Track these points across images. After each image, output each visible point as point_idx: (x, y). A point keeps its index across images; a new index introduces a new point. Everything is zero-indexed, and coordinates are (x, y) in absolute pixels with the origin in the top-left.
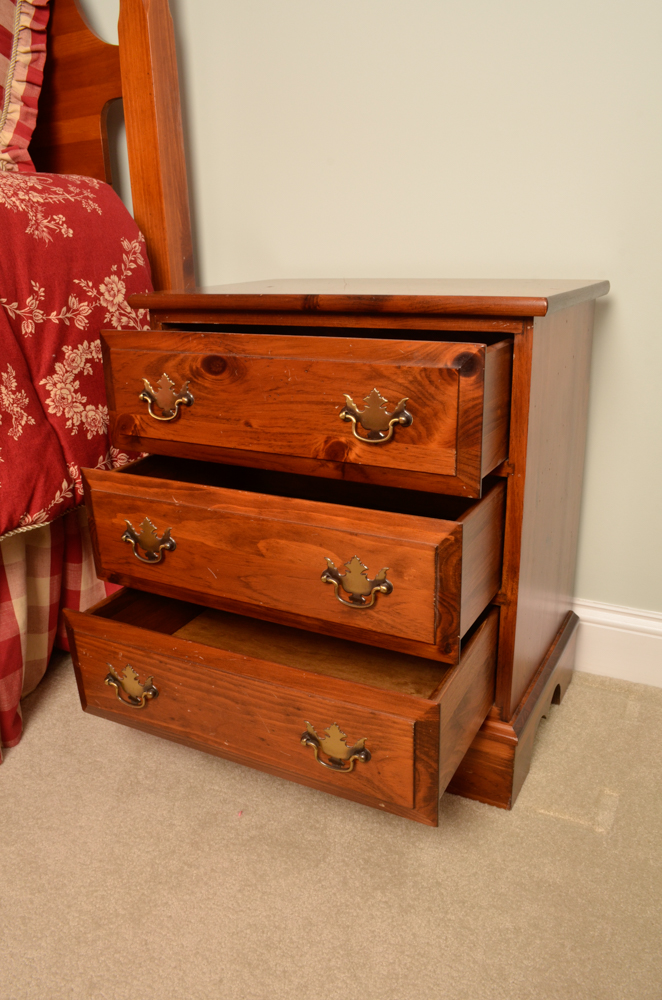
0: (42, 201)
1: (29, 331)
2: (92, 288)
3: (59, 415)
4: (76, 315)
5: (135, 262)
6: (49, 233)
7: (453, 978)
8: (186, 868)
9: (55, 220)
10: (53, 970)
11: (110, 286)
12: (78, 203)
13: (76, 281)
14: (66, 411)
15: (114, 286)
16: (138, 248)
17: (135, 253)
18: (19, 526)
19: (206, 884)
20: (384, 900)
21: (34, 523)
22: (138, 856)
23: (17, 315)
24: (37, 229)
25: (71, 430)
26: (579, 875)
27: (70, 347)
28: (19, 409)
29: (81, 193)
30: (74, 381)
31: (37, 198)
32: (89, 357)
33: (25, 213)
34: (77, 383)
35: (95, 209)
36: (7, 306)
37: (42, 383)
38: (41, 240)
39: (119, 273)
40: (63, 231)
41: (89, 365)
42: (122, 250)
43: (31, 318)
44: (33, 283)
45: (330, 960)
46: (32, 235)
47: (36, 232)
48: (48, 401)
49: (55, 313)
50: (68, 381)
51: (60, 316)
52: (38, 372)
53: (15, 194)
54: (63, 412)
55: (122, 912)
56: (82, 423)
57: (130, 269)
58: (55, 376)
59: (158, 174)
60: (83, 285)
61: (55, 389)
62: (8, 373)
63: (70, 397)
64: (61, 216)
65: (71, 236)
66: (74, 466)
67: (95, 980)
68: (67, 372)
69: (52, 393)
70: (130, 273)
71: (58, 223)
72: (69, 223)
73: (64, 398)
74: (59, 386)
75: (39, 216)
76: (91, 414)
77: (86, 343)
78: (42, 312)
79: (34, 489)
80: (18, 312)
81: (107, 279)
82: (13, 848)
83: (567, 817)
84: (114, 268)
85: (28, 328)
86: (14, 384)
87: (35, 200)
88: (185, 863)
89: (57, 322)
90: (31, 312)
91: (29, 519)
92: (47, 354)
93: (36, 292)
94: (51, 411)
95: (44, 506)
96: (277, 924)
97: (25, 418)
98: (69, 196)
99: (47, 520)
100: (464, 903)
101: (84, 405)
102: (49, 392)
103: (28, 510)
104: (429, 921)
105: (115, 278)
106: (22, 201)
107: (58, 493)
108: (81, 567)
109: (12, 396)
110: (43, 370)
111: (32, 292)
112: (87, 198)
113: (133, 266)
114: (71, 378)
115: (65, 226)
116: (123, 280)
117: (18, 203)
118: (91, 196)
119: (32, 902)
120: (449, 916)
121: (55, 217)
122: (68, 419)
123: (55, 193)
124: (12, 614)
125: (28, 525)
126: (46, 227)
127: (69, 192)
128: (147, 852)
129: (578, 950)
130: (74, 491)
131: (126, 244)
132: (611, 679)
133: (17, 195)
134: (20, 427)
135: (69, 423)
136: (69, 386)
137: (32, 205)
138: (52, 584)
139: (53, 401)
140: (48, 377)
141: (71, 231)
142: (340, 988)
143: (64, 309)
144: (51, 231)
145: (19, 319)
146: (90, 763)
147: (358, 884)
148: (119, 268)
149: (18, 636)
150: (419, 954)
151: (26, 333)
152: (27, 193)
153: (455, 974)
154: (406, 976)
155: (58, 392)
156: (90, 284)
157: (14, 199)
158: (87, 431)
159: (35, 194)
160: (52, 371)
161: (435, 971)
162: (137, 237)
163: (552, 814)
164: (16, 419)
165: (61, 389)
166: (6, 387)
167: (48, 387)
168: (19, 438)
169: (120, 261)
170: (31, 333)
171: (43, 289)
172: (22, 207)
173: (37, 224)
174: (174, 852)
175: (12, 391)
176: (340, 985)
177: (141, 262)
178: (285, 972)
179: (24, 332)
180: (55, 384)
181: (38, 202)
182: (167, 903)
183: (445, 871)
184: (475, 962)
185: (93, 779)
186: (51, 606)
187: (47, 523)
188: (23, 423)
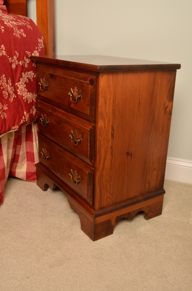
0: (16, 24)
1: (14, 67)
2: (30, 54)
3: (21, 95)
4: (25, 63)
5: (41, 46)
6: (19, 35)
7: (157, 259)
8: (70, 235)
9: (21, 31)
10: (38, 263)
11: (35, 54)
12: (26, 25)
13: (26, 52)
14: (23, 94)
15: (36, 54)
16: (42, 42)
17: (41, 43)
18: (10, 130)
19: (78, 239)
20: (132, 241)
21: (14, 129)
22: (54, 233)
23: (11, 62)
24: (16, 34)
25: (24, 100)
26: (187, 233)
27: (24, 73)
28: (12, 92)
29: (25, 22)
30: (24, 84)
31: (15, 23)
32: (28, 77)
33: (13, 28)
34: (25, 85)
35: (30, 28)
36: (9, 59)
37: (16, 84)
38: (18, 37)
39: (37, 50)
40: (23, 35)
41: (27, 79)
42: (38, 42)
43: (15, 63)
44: (16, 51)
45: (121, 256)
46: (15, 35)
47: (16, 35)
48: (18, 90)
49: (21, 62)
50: (23, 84)
51: (22, 63)
52: (16, 80)
53: (9, 22)
54: (22, 94)
55: (54, 247)
56: (27, 98)
57: (40, 49)
58: (20, 82)
59: (47, 17)
60: (28, 53)
61: (20, 87)
62: (9, 80)
63: (24, 89)
64: (22, 30)
65: (25, 37)
66: (25, 112)
67: (51, 265)
68: (23, 81)
69: (19, 88)
70: (40, 50)
71: (22, 32)
72: (25, 32)
73: (22, 90)
74: (21, 85)
75: (17, 29)
76: (29, 95)
77: (27, 72)
78: (17, 61)
79: (16, 118)
80: (11, 61)
81: (34, 51)
82: (12, 233)
83: (181, 219)
84: (36, 48)
85: (14, 66)
86: (11, 84)
87: (15, 24)
88: (70, 234)
89: (21, 65)
90: (15, 61)
91: (13, 128)
92: (18, 75)
93: (16, 55)
94: (19, 93)
95: (18, 124)
96: (103, 248)
97: (14, 95)
98: (23, 23)
99: (18, 129)
100: (156, 241)
101: (27, 92)
102: (18, 87)
103: (14, 125)
104: (147, 246)
105: (36, 51)
106: (11, 24)
107: (22, 120)
108: (21, 147)
109: (10, 88)
110: (17, 80)
111: (15, 55)
112: (27, 24)
113: (41, 48)
114: (24, 83)
115: (24, 33)
116: (39, 52)
117: (10, 25)
118: (29, 23)
119: (24, 247)
120: (152, 244)
121: (21, 30)
122: (23, 97)
123: (19, 22)
124: (3, 160)
125: (13, 130)
126: (19, 33)
127: (23, 22)
128: (57, 232)
129: (190, 251)
130: (25, 120)
131: (39, 40)
132: (187, 184)
133: (10, 22)
134: (12, 98)
135: (24, 98)
136: (23, 86)
137: (14, 26)
138: (12, 152)
139: (19, 90)
140: (18, 83)
141: (25, 35)
142: (125, 263)
143: (23, 61)
144: (20, 35)
145: (12, 63)
146: (29, 209)
147: (124, 238)
148: (38, 48)
149: (5, 168)
150: (146, 253)
151: (13, 68)
152: (12, 22)
153: (157, 258)
154: (143, 259)
155: (21, 88)
156: (30, 53)
157: (9, 23)
158: (28, 101)
159: (14, 22)
160: (19, 81)
161: (151, 258)
162: (42, 38)
163: (176, 219)
164: (12, 95)
165: (22, 86)
166: (9, 85)
167: (18, 86)
168: (12, 101)
169: (38, 46)
170: (14, 68)
171: (18, 54)
172: (12, 26)
173: (16, 32)
174: (65, 232)
175: (10, 86)
176: (125, 262)
177: (43, 46)
178: (108, 260)
179: (12, 67)
180: (20, 85)
181: (15, 25)
182: (67, 245)
183: (149, 234)
184: (162, 255)
185: (32, 213)
186: (11, 159)
187: (17, 130)
188: (13, 97)
